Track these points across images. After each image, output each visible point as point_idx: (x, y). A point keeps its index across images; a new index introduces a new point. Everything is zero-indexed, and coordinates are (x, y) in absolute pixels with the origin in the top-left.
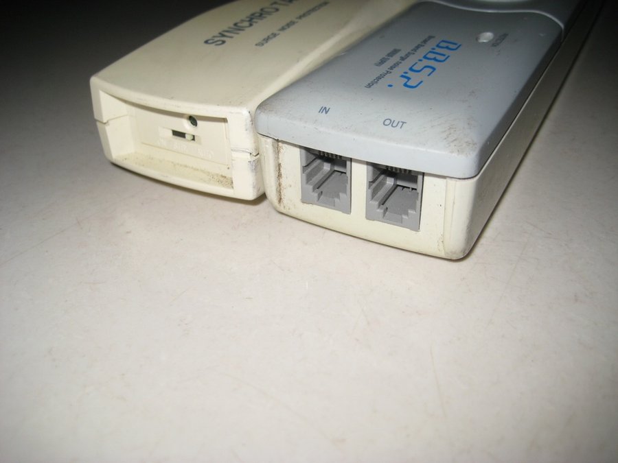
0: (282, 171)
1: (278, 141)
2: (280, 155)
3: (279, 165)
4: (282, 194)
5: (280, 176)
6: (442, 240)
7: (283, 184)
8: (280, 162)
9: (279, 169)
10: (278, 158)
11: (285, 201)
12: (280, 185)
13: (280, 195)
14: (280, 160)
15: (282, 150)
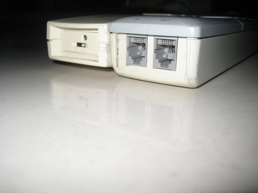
0: (119, 51)
1: (117, 33)
2: (119, 44)
3: (118, 48)
4: (118, 63)
5: (118, 53)
6: (186, 74)
7: (119, 58)
8: (118, 47)
9: (118, 50)
10: (118, 45)
11: (119, 66)
12: (118, 58)
13: (117, 63)
14: (118, 46)
15: (119, 41)
